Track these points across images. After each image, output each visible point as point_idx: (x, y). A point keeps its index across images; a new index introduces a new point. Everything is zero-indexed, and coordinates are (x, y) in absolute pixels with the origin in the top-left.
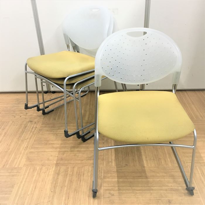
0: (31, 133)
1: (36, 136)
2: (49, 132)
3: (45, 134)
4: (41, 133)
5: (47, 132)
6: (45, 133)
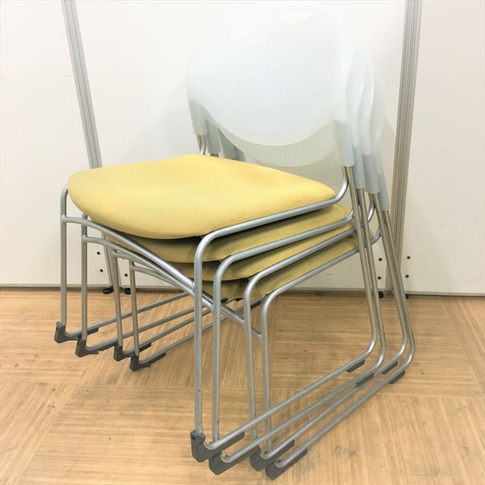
0: (32, 428)
1: (42, 439)
2: (87, 426)
3: (72, 432)
4: (61, 428)
5: (81, 425)
6: (76, 429)
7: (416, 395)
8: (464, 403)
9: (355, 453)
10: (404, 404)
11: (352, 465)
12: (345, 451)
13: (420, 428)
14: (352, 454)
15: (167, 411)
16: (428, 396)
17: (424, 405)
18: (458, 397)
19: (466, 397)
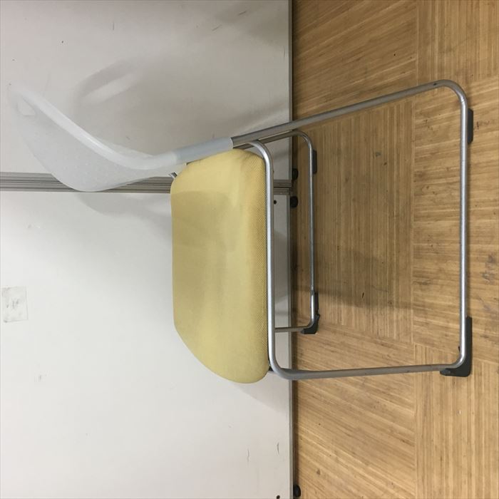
7: (412, 175)
8: (420, 121)
9: (490, 257)
10: (424, 190)
12: (489, 267)
14: (492, 260)
15: (447, 477)
16: (414, 161)
17: (425, 167)
18: (413, 127)
19: (413, 119)
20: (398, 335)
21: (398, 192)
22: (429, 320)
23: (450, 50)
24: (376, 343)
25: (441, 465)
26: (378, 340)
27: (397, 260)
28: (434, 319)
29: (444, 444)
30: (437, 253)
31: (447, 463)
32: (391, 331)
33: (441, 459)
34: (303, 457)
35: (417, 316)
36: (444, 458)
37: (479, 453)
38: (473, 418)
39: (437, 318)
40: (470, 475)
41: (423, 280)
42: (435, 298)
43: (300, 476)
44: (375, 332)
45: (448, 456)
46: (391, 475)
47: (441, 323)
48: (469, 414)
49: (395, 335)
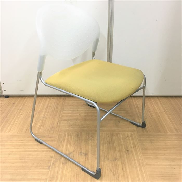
7: (112, 132)
8: (129, 134)
9: (87, 154)
10: (108, 136)
11: (85, 159)
12: (84, 154)
13: (112, 144)
14: (86, 155)
15: (16, 142)
16: (117, 132)
17: (115, 136)
18: (128, 132)
19: (130, 132)
20: (61, 128)
21: (107, 128)
22: (66, 137)
23: (151, 143)
24: (58, 122)
25: (20, 141)
26: (59, 122)
27: (85, 128)
28: (67, 138)
29: (27, 141)
30: (88, 139)
31: (21, 142)
32: (62, 126)
33: (22, 141)
34: (19, 99)
35: (68, 133)
36: (22, 142)
37: (25, 151)
38: (36, 150)
39: (67, 139)
40: (17, 149)
41: (79, 135)
42: (73, 139)
43: (12, 98)
44: (61, 121)
45: (23, 142)
46: (15, 126)
47: (66, 141)
48: (37, 148)
49: (61, 127)
